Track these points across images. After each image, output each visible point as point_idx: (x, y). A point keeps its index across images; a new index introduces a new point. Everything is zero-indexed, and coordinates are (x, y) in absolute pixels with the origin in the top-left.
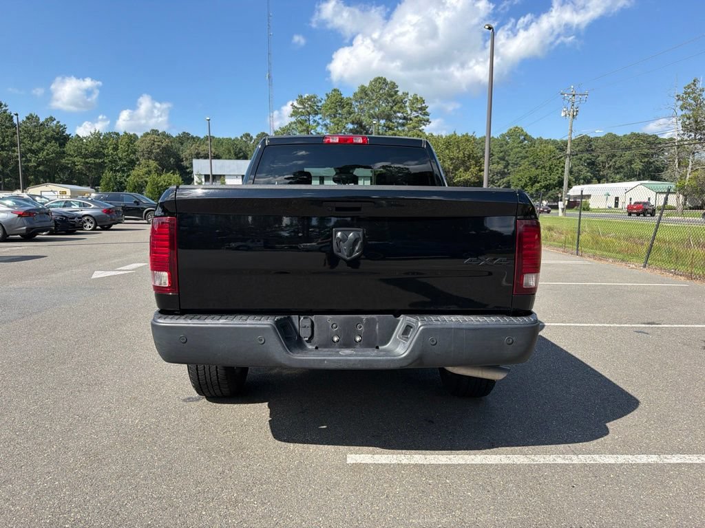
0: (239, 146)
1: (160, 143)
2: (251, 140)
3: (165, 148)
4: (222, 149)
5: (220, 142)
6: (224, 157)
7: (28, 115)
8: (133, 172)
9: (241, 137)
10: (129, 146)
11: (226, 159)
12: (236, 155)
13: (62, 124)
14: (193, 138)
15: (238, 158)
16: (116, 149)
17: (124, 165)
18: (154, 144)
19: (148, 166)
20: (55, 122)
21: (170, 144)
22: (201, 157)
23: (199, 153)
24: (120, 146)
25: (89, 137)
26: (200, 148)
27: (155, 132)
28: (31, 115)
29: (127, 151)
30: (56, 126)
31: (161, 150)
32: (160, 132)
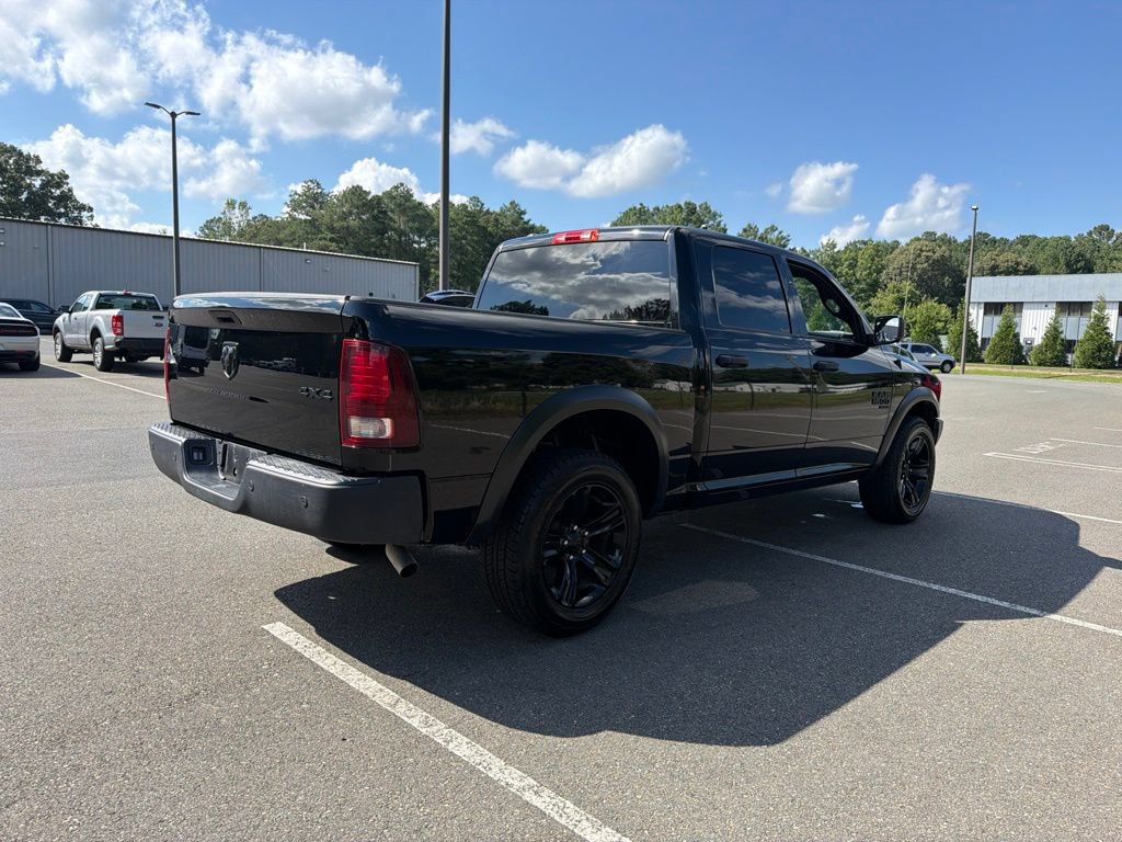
0: (1077, 250)
1: (930, 254)
2: (1109, 238)
3: (938, 261)
4: (1041, 257)
5: (1042, 244)
6: (1044, 270)
7: (745, 226)
8: (874, 301)
9: (1090, 233)
10: (873, 260)
11: (1047, 273)
12: (1068, 265)
13: (784, 234)
14: (994, 241)
15: (1074, 272)
16: (852, 266)
17: (862, 291)
18: (919, 256)
19: (898, 291)
20: (776, 233)
21: (947, 254)
22: (1000, 273)
23: (997, 267)
24: (860, 261)
25: (819, 251)
26: (1001, 257)
27: (930, 236)
28: (749, 225)
29: (870, 268)
30: (777, 239)
31: (929, 265)
32: (939, 234)
